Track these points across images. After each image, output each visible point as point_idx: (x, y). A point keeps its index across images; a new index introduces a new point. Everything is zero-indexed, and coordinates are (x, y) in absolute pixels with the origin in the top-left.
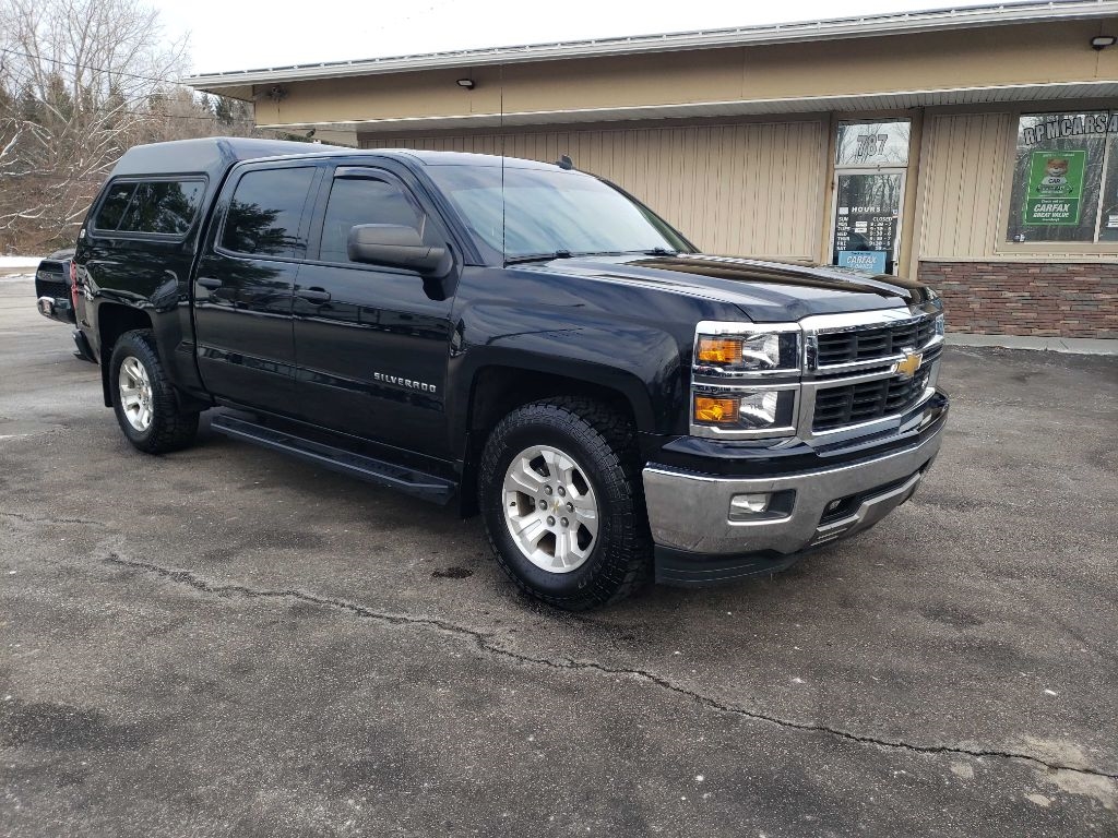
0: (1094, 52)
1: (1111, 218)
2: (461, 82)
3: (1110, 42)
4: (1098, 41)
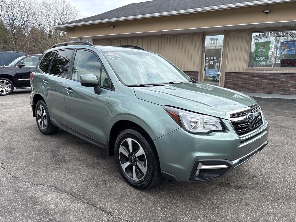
0: (265, 15)
1: (277, 60)
2: (111, 26)
3: (268, 11)
4: (265, 11)
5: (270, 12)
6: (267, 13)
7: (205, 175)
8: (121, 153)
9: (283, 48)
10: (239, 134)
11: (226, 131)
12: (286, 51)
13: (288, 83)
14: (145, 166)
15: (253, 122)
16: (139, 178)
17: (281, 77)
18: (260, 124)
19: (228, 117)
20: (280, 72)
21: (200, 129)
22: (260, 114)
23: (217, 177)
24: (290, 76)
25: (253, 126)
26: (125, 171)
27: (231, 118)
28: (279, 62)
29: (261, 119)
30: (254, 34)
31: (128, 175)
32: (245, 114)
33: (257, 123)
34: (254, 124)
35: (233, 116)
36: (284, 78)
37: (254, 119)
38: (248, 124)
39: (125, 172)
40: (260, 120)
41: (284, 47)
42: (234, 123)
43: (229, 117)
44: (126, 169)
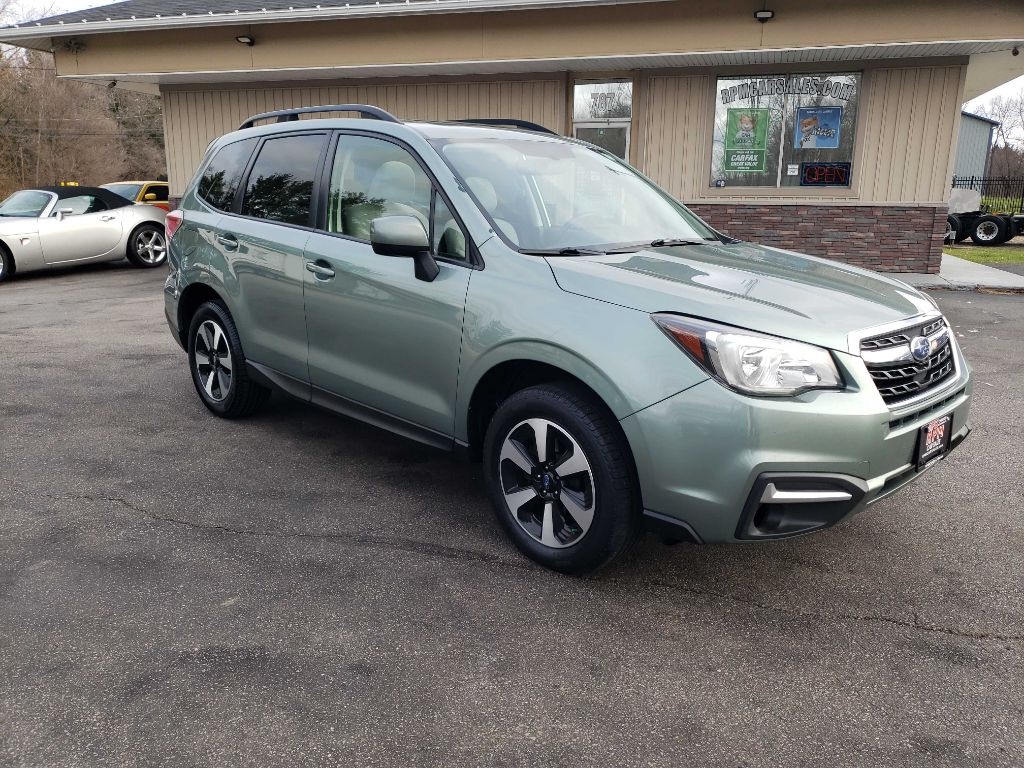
0: (759, 25)
1: (789, 167)
2: (241, 40)
3: (769, 15)
4: (760, 15)
5: (772, 17)
6: (763, 20)
7: (784, 523)
8: (507, 461)
9: (805, 129)
10: (888, 400)
11: (848, 387)
12: (813, 138)
13: (821, 236)
14: (588, 506)
15: (927, 365)
16: (562, 541)
17: (801, 216)
18: (946, 372)
19: (855, 348)
20: (800, 202)
21: (769, 384)
22: (949, 342)
23: (820, 528)
24: (826, 212)
25: (927, 378)
26: (515, 516)
27: (862, 349)
28: (796, 173)
29: (951, 357)
30: (723, 85)
31: (526, 529)
32: (903, 338)
33: (939, 366)
34: (929, 372)
35: (869, 344)
36: (810, 220)
37: (931, 356)
38: (913, 371)
39: (516, 518)
40: (946, 361)
41: (809, 127)
42: (871, 367)
43: (858, 350)
44: (521, 510)
